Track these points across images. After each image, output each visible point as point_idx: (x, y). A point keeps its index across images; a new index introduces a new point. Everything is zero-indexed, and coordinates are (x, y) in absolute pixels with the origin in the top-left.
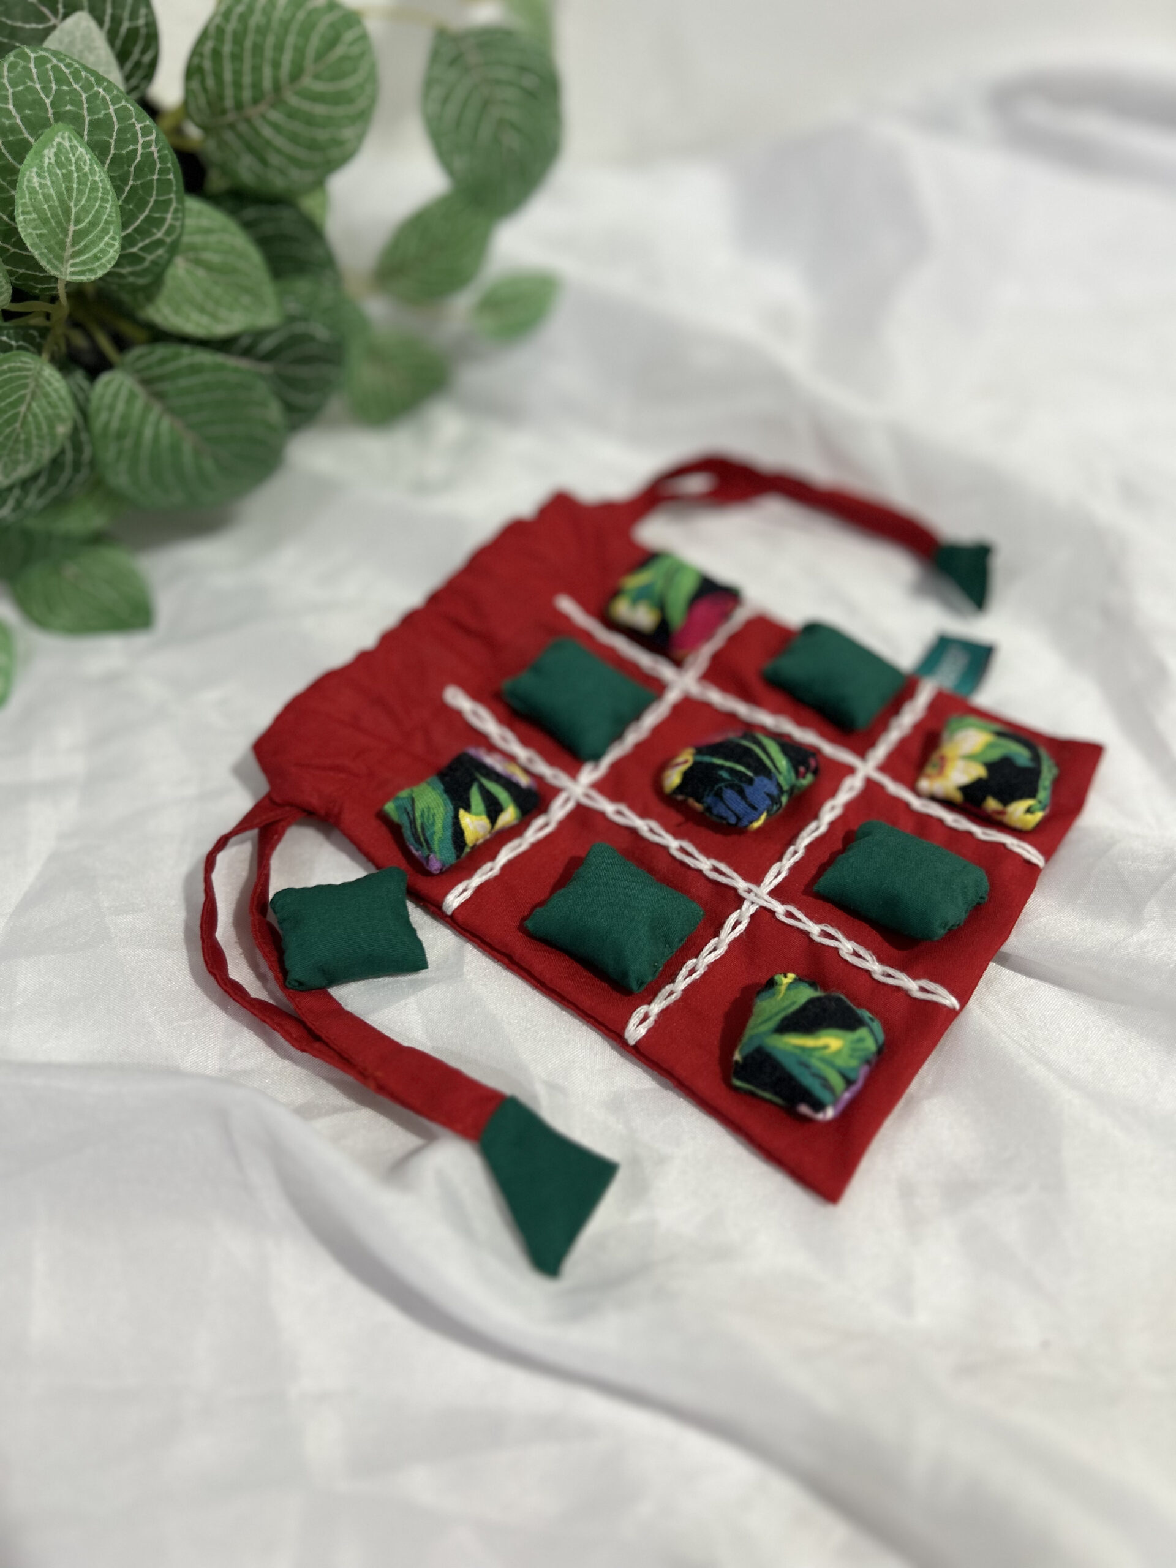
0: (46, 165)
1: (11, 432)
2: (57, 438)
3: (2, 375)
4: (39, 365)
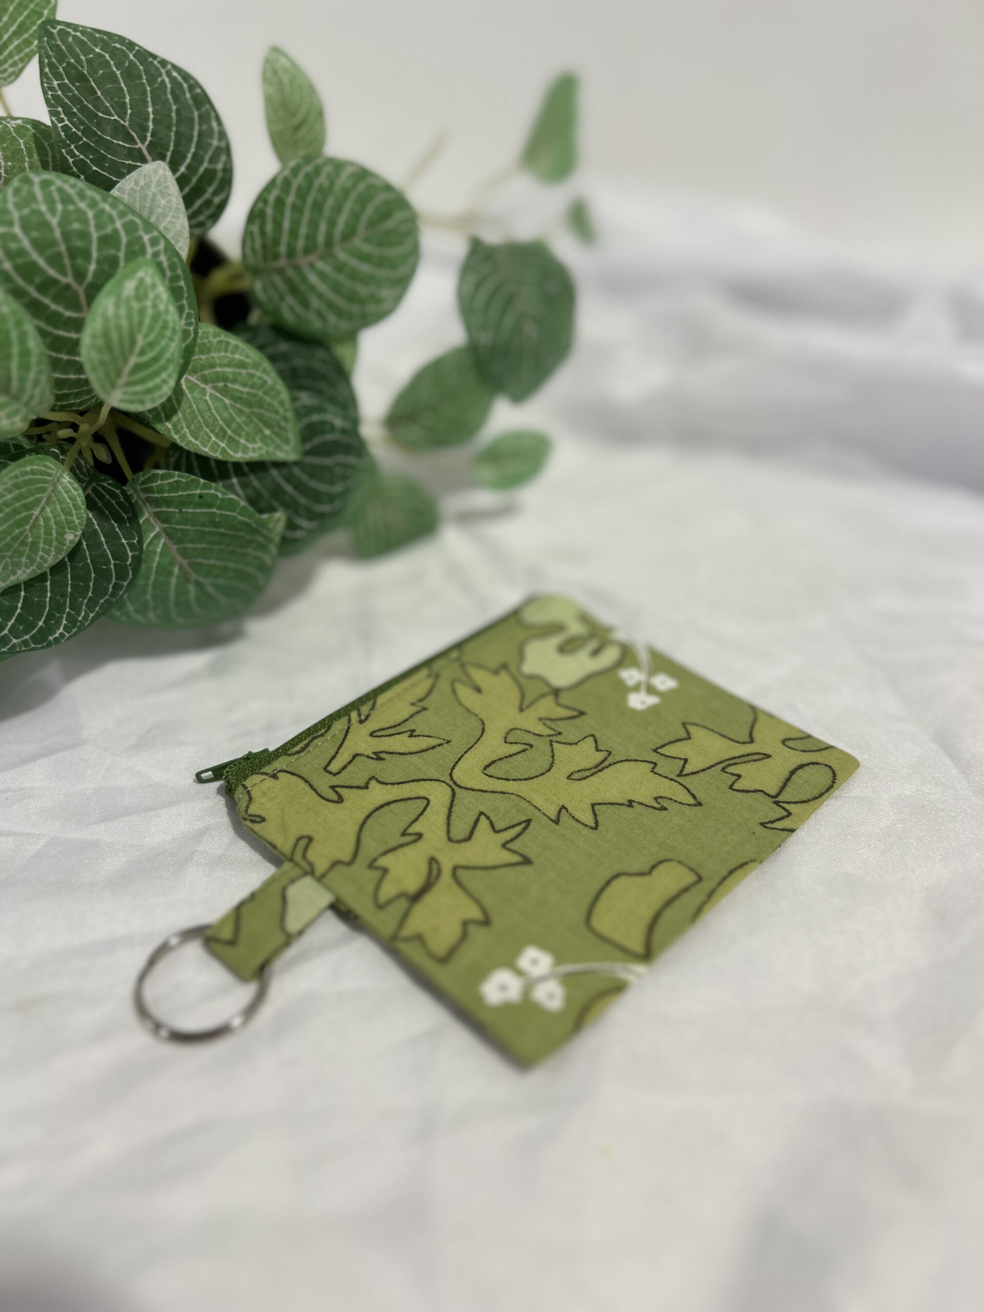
0: (124, 296)
1: (21, 533)
2: (64, 545)
3: (22, 476)
4: (60, 471)
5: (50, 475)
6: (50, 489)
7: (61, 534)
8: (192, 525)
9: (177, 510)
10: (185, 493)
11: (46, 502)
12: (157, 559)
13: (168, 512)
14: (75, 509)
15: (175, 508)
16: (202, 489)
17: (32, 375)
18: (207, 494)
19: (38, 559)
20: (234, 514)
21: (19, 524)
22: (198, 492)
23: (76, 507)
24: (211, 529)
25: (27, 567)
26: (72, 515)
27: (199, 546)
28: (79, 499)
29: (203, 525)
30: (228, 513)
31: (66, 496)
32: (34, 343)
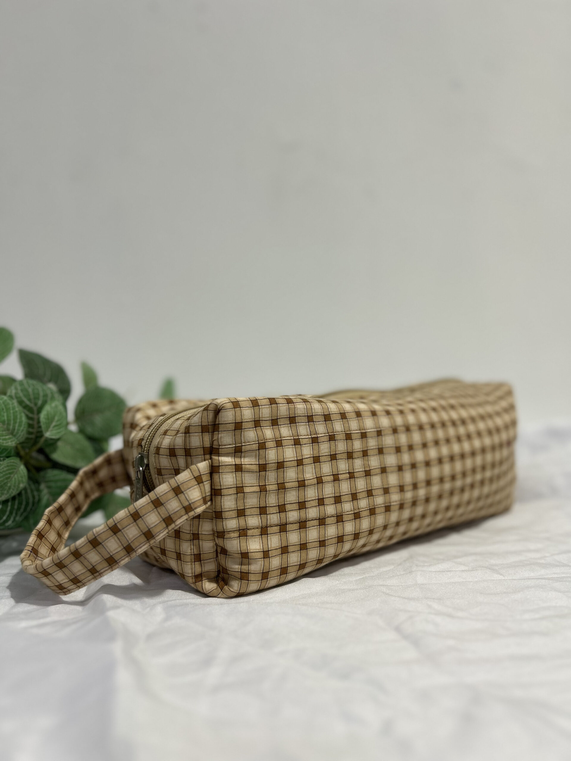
1: (7, 482)
2: (20, 488)
3: (10, 463)
4: (22, 465)
5: (17, 464)
6: (17, 469)
7: (19, 484)
11: (16, 473)
17: (22, 428)
19: (10, 492)
21: (7, 478)
23: (24, 476)
25: (6, 494)
26: (23, 479)
28: (25, 473)
31: (21, 471)
32: (24, 419)
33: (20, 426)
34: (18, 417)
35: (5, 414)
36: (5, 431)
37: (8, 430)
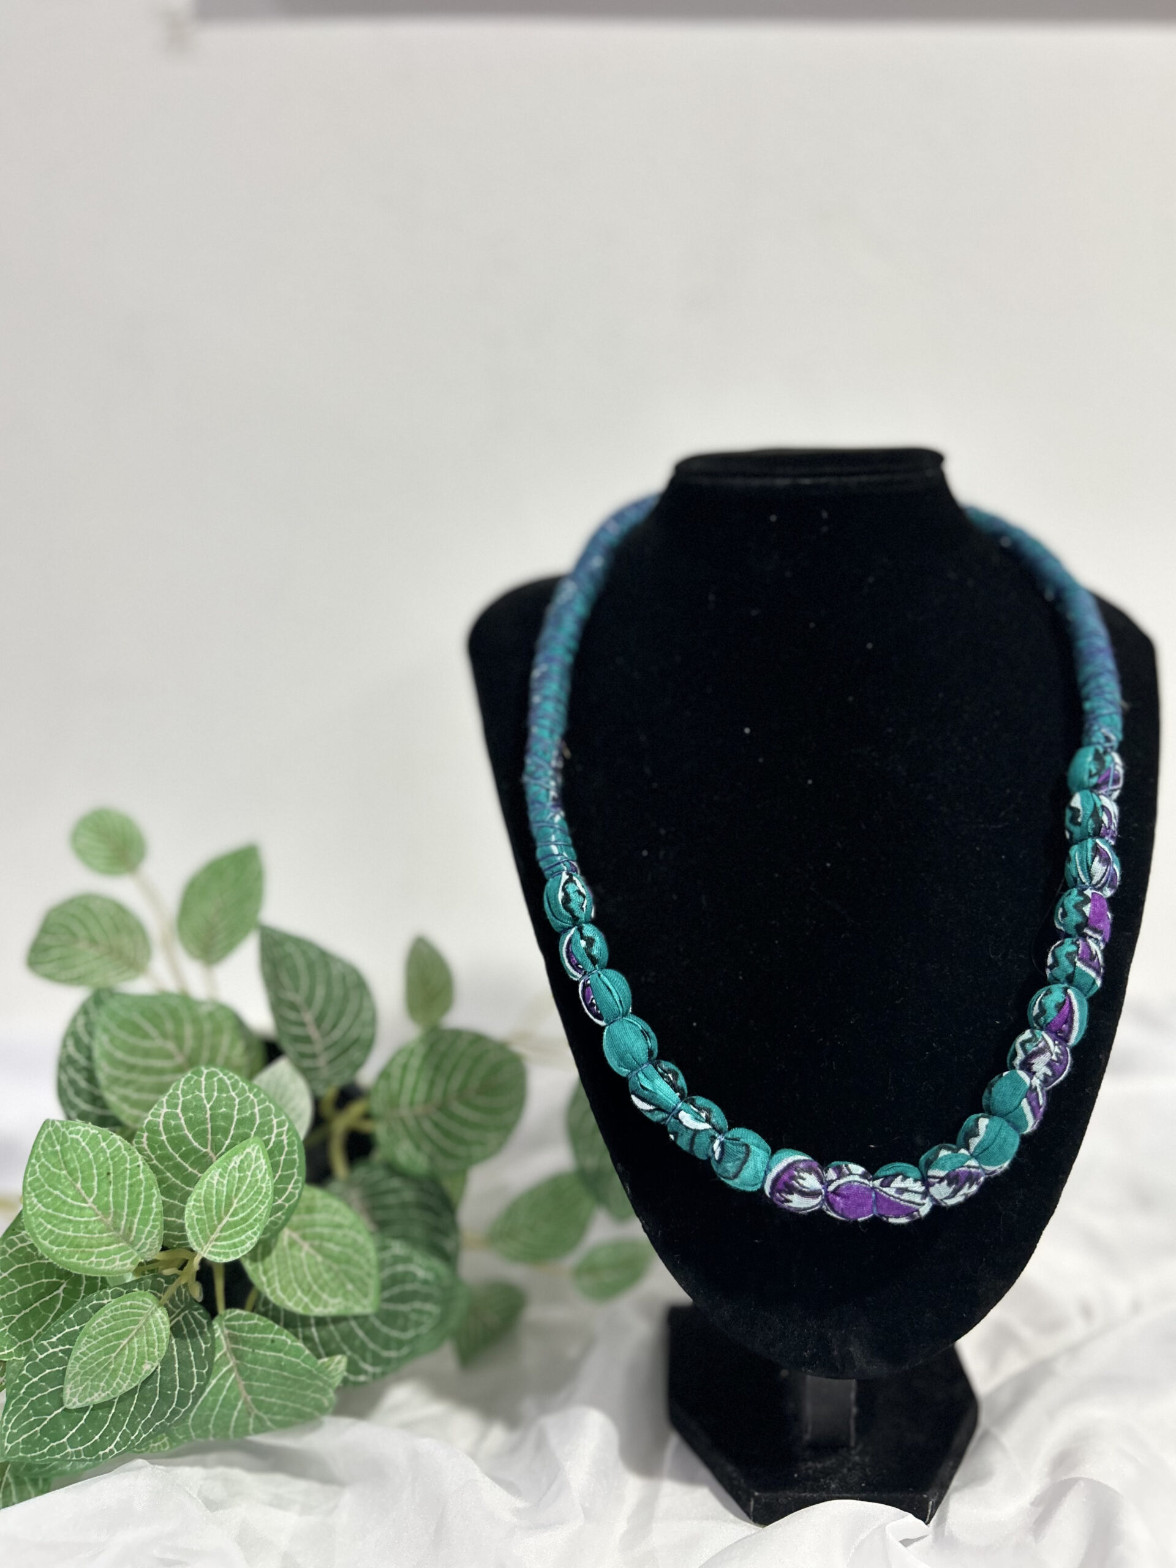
0: (230, 1168)
1: (105, 1360)
2: (140, 1374)
3: (122, 1310)
4: (156, 1306)
5: (145, 1309)
6: (141, 1323)
7: (140, 1363)
8: (261, 1365)
9: (251, 1350)
10: (260, 1336)
11: (136, 1334)
12: (224, 1393)
13: (243, 1350)
14: (159, 1342)
15: (250, 1348)
16: (275, 1334)
17: (148, 1228)
18: (278, 1339)
19: (114, 1385)
20: (299, 1361)
22: (271, 1336)
23: (160, 1340)
24: (277, 1371)
25: (103, 1391)
26: (154, 1348)
27: (264, 1385)
28: (164, 1333)
29: (271, 1367)
30: (293, 1359)
31: (154, 1329)
33: (144, 1222)
34: (142, 1196)
35: (111, 1187)
36: (108, 1230)
37: (117, 1229)
